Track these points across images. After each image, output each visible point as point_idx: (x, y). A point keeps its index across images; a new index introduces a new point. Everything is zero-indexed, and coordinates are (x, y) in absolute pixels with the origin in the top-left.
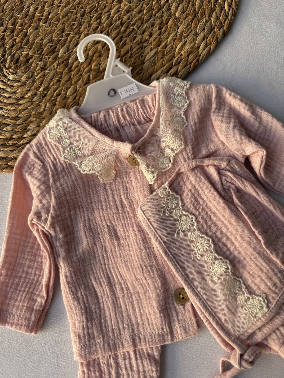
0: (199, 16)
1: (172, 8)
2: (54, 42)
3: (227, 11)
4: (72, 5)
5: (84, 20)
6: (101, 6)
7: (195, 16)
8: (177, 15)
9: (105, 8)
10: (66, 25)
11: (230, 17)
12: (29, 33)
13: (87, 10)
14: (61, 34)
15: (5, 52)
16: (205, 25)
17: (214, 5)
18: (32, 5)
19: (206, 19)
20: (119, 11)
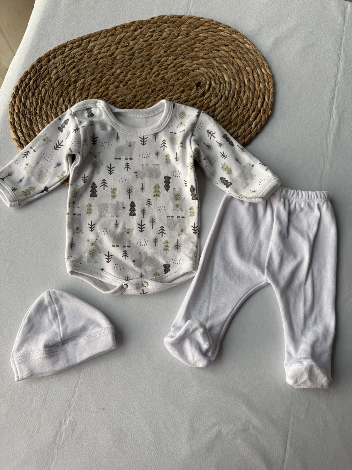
0: (232, 125)
1: (216, 111)
2: (125, 103)
3: (252, 128)
4: (148, 81)
5: (153, 95)
6: (168, 90)
7: (230, 124)
8: (218, 117)
9: (170, 92)
10: (139, 94)
11: (253, 133)
12: (110, 89)
13: (157, 89)
14: (132, 99)
15: (88, 95)
16: (234, 133)
17: (246, 121)
18: (120, 68)
19: (236, 128)
20: (179, 99)
